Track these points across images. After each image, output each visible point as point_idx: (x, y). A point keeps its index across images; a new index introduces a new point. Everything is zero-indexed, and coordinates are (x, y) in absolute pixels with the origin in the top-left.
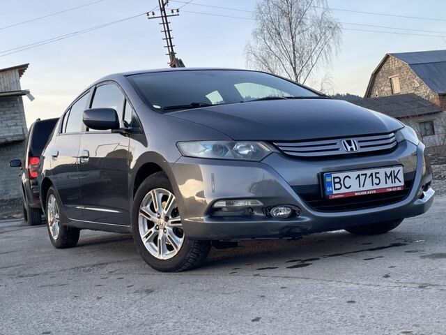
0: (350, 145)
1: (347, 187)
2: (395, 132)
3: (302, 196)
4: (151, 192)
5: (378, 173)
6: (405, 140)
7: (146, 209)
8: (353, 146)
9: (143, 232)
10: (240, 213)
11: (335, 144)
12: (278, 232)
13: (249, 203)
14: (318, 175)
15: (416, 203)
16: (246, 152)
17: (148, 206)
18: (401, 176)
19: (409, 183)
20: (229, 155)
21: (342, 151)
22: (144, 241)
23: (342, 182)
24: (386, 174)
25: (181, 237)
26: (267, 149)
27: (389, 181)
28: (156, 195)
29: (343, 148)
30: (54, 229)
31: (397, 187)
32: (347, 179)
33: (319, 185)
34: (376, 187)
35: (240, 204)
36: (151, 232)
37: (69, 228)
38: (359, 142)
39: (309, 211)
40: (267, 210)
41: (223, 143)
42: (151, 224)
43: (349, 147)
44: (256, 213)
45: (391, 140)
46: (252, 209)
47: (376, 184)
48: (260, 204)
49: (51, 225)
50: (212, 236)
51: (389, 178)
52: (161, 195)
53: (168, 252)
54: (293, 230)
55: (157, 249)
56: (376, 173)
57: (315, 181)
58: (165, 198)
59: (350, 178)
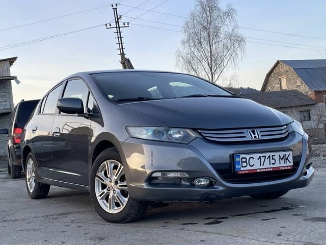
0: (254, 134)
1: (252, 165)
2: (287, 125)
3: (218, 171)
4: (105, 162)
5: (274, 156)
6: (294, 131)
7: (101, 175)
8: (256, 135)
9: (98, 192)
10: (171, 182)
11: (243, 133)
12: (199, 198)
13: (178, 175)
14: (230, 156)
15: (301, 178)
16: (177, 136)
17: (103, 172)
18: (291, 158)
19: (296, 164)
20: (164, 138)
21: (248, 138)
22: (99, 199)
23: (248, 162)
24: (280, 156)
25: (126, 197)
26: (193, 134)
27: (282, 162)
28: (109, 164)
29: (249, 136)
30: (30, 184)
31: (287, 166)
32: (251, 159)
33: (231, 163)
34: (272, 166)
35: (171, 175)
36: (104, 192)
37: (42, 184)
38: (261, 132)
39: (222, 182)
40: (191, 180)
41: (161, 129)
42: (104, 186)
43: (253, 136)
44: (183, 182)
45: (284, 131)
46: (180, 179)
47: (273, 164)
48: (187, 175)
49: (29, 181)
50: (150, 198)
51: (282, 159)
52: (113, 165)
53: (116, 208)
54: (210, 196)
55: (108, 205)
56: (273, 156)
57: (227, 160)
58: (115, 167)
59: (253, 158)
